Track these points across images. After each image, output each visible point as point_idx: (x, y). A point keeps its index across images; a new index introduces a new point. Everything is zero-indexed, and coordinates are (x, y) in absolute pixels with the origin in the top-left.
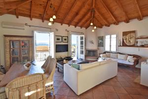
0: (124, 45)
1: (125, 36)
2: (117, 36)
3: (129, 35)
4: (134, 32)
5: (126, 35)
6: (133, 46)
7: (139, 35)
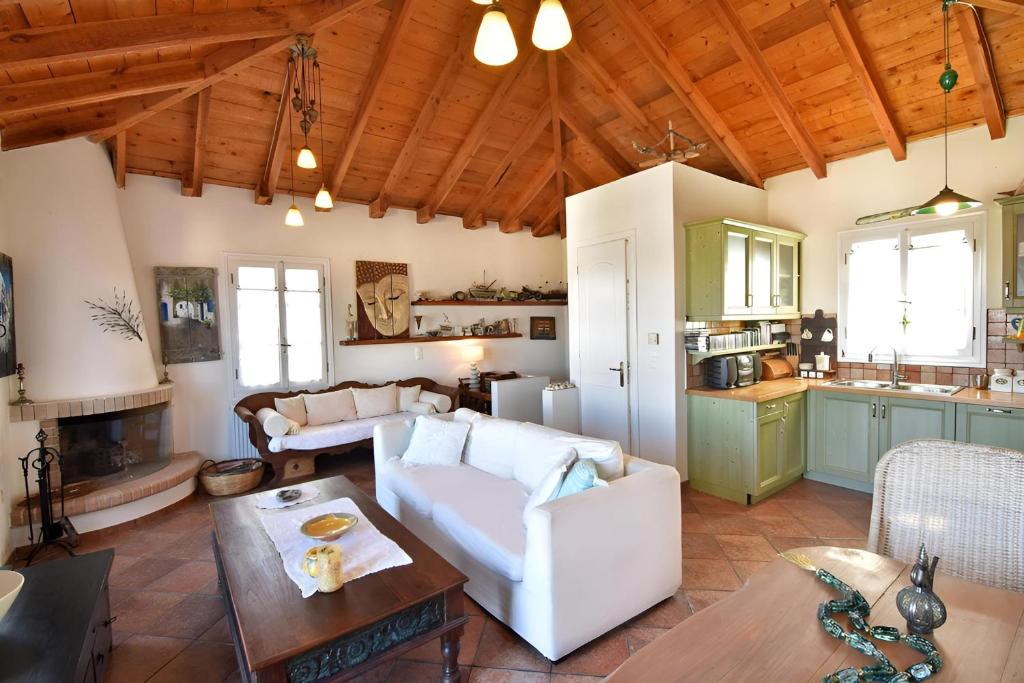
0: (366, 333)
1: (369, 287)
2: (323, 282)
3: (386, 280)
4: (402, 269)
5: (375, 280)
6: (404, 337)
7: (419, 283)
